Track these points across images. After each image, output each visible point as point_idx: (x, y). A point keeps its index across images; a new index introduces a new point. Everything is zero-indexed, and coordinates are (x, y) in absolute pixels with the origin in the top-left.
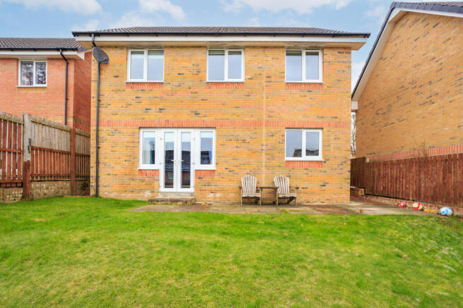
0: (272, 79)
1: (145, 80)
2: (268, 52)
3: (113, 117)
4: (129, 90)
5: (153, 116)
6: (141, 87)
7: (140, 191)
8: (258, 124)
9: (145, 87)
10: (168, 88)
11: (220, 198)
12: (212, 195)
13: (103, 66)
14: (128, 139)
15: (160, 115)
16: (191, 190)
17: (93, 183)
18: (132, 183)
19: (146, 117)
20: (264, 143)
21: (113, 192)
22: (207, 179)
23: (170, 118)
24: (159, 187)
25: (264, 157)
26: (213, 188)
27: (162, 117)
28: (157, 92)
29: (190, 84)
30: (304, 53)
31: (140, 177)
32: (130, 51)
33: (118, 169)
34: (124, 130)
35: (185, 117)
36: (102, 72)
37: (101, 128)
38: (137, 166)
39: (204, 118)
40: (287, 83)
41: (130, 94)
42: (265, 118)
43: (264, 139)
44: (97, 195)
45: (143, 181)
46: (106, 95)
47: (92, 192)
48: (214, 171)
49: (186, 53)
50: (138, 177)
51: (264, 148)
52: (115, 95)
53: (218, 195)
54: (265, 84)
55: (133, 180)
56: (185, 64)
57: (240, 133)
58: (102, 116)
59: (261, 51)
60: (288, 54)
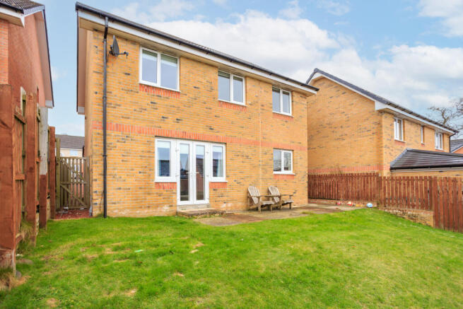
0: (265, 108)
1: (158, 85)
2: (262, 84)
3: (123, 120)
4: (142, 93)
5: (170, 125)
6: (157, 93)
7: (157, 206)
8: (256, 143)
9: (161, 93)
10: (184, 99)
11: (231, 207)
12: (225, 205)
13: (110, 59)
14: (142, 148)
15: (178, 125)
16: (206, 201)
17: (97, 199)
18: (148, 197)
19: (161, 125)
20: (261, 159)
21: (124, 209)
22: (220, 191)
23: (187, 129)
24: (176, 201)
25: (261, 172)
26: (225, 198)
27: (180, 128)
28: (173, 100)
29: (205, 99)
30: (281, 91)
31: (158, 191)
32: (142, 49)
33: (131, 182)
34: (138, 137)
35: (201, 131)
36: (109, 64)
37: (108, 132)
38: (154, 178)
39: (217, 134)
40: (274, 114)
41: (144, 98)
42: (260, 139)
43: (260, 156)
44: (104, 215)
45: (160, 195)
46: (114, 93)
47: (96, 211)
48: (226, 183)
49: (202, 68)
50: (155, 191)
51: (261, 163)
52: (126, 95)
53: (229, 205)
54: (260, 111)
55: (149, 194)
56: (201, 79)
57: (246, 150)
58: (109, 119)
59: (257, 83)
60: (273, 90)
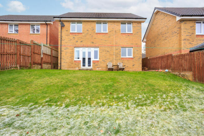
0: (117, 32)
1: (76, 32)
2: (115, 23)
3: (66, 44)
4: (71, 35)
5: (79, 43)
6: (75, 34)
7: (75, 67)
8: (112, 46)
9: (76, 34)
10: (84, 34)
11: (101, 70)
12: (98, 69)
13: (62, 28)
14: (71, 51)
15: (81, 43)
16: (91, 67)
17: (59, 65)
18: (72, 65)
19: (76, 44)
20: (114, 52)
21: (66, 68)
22: (97, 63)
23: (85, 44)
24: (81, 66)
25: (114, 57)
26: (98, 66)
27: (82, 44)
28: (80, 36)
29: (91, 33)
30: (127, 23)
31: (75, 63)
32: (71, 23)
33: (68, 60)
34: (70, 48)
35: (89, 44)
36: (62, 29)
37: (62, 47)
38: (74, 59)
39: (95, 44)
40: (121, 33)
41: (71, 37)
42: (114, 44)
43: (114, 50)
44: (61, 69)
45: (76, 64)
46: (64, 36)
47: (59, 68)
48: (98, 61)
49: (89, 23)
50: (74, 63)
51: (114, 53)
52: (67, 37)
53: (100, 69)
54: (114, 33)
55: (72, 64)
56: (89, 27)
57: (107, 49)
58: (62, 44)
59: (113, 23)
60: (121, 24)
